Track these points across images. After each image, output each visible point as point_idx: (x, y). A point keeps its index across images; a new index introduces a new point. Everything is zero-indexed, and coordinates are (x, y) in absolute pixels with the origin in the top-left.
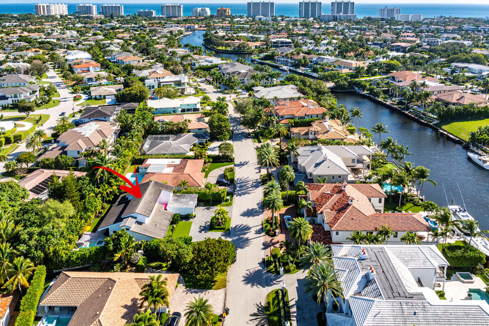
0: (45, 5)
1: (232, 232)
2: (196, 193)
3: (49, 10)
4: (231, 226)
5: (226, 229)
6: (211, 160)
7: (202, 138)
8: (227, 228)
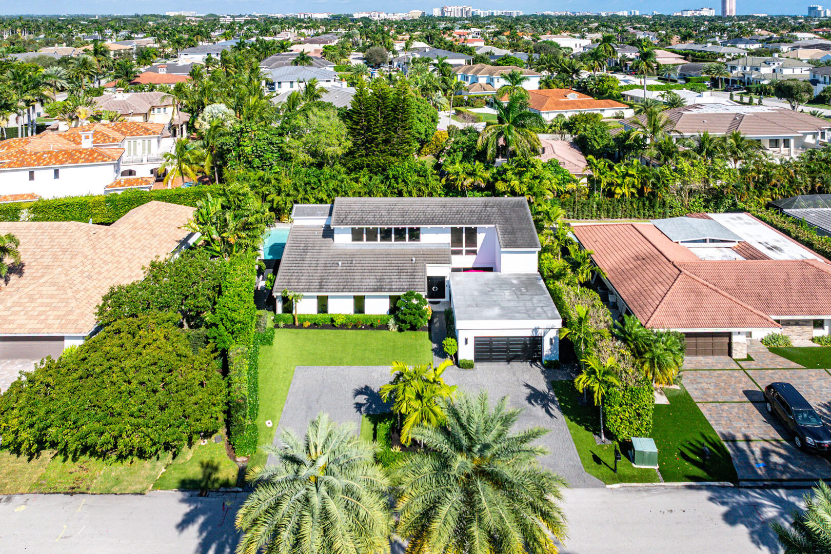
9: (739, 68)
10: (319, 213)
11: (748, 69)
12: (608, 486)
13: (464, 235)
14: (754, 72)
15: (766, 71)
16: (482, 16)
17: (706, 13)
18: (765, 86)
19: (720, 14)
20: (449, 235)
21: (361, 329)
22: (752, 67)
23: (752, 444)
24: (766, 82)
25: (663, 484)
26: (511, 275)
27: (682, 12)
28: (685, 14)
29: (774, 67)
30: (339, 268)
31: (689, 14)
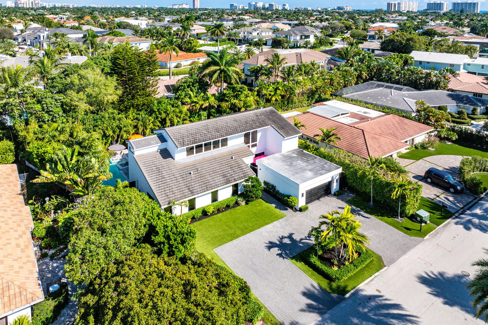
0: (396, 3)
1: (343, 305)
2: (341, 164)
3: (399, 7)
4: (361, 286)
5: (334, 285)
6: (455, 137)
7: (466, 104)
8: (342, 283)
9: (242, 33)
10: (153, 142)
11: (246, 33)
12: (425, 238)
13: (251, 136)
14: (250, 35)
15: (255, 34)
16: (47, 7)
17: (185, 6)
18: (256, 41)
19: (192, 7)
20: (243, 138)
21: (223, 211)
22: (248, 32)
23: (440, 197)
24: (256, 40)
25: (438, 227)
26: (290, 151)
27: (173, 5)
28: (175, 7)
29: (258, 32)
30: (193, 176)
31: (176, 7)
